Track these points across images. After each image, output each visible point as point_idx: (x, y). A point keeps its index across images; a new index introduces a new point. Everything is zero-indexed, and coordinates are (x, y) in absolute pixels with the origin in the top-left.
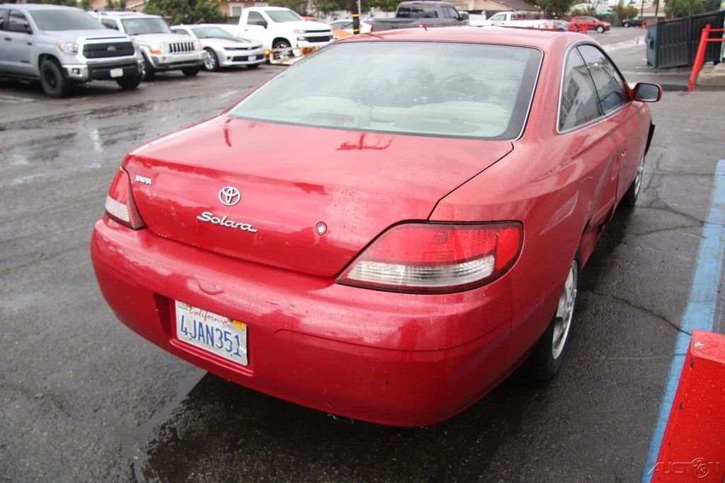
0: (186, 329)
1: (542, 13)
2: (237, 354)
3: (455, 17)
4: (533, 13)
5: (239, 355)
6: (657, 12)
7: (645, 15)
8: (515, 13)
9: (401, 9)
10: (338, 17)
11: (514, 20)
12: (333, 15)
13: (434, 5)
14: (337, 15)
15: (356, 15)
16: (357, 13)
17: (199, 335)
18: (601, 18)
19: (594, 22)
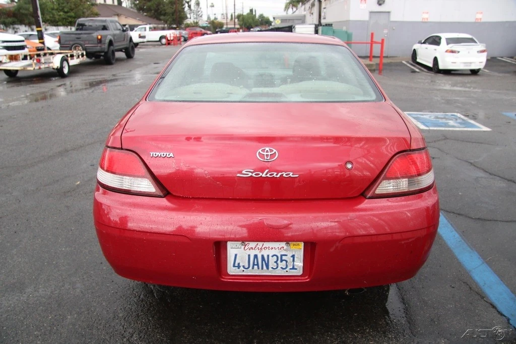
0: (239, 264)
1: (166, 25)
2: (293, 268)
3: (120, 30)
4: (160, 26)
5: (296, 269)
6: (235, 25)
7: (229, 26)
8: (151, 26)
9: (79, 25)
10: (18, 30)
11: (152, 30)
12: (14, 28)
13: (105, 21)
14: (17, 29)
15: (39, 29)
16: (40, 27)
17: (254, 265)
18: (204, 28)
19: (201, 31)
